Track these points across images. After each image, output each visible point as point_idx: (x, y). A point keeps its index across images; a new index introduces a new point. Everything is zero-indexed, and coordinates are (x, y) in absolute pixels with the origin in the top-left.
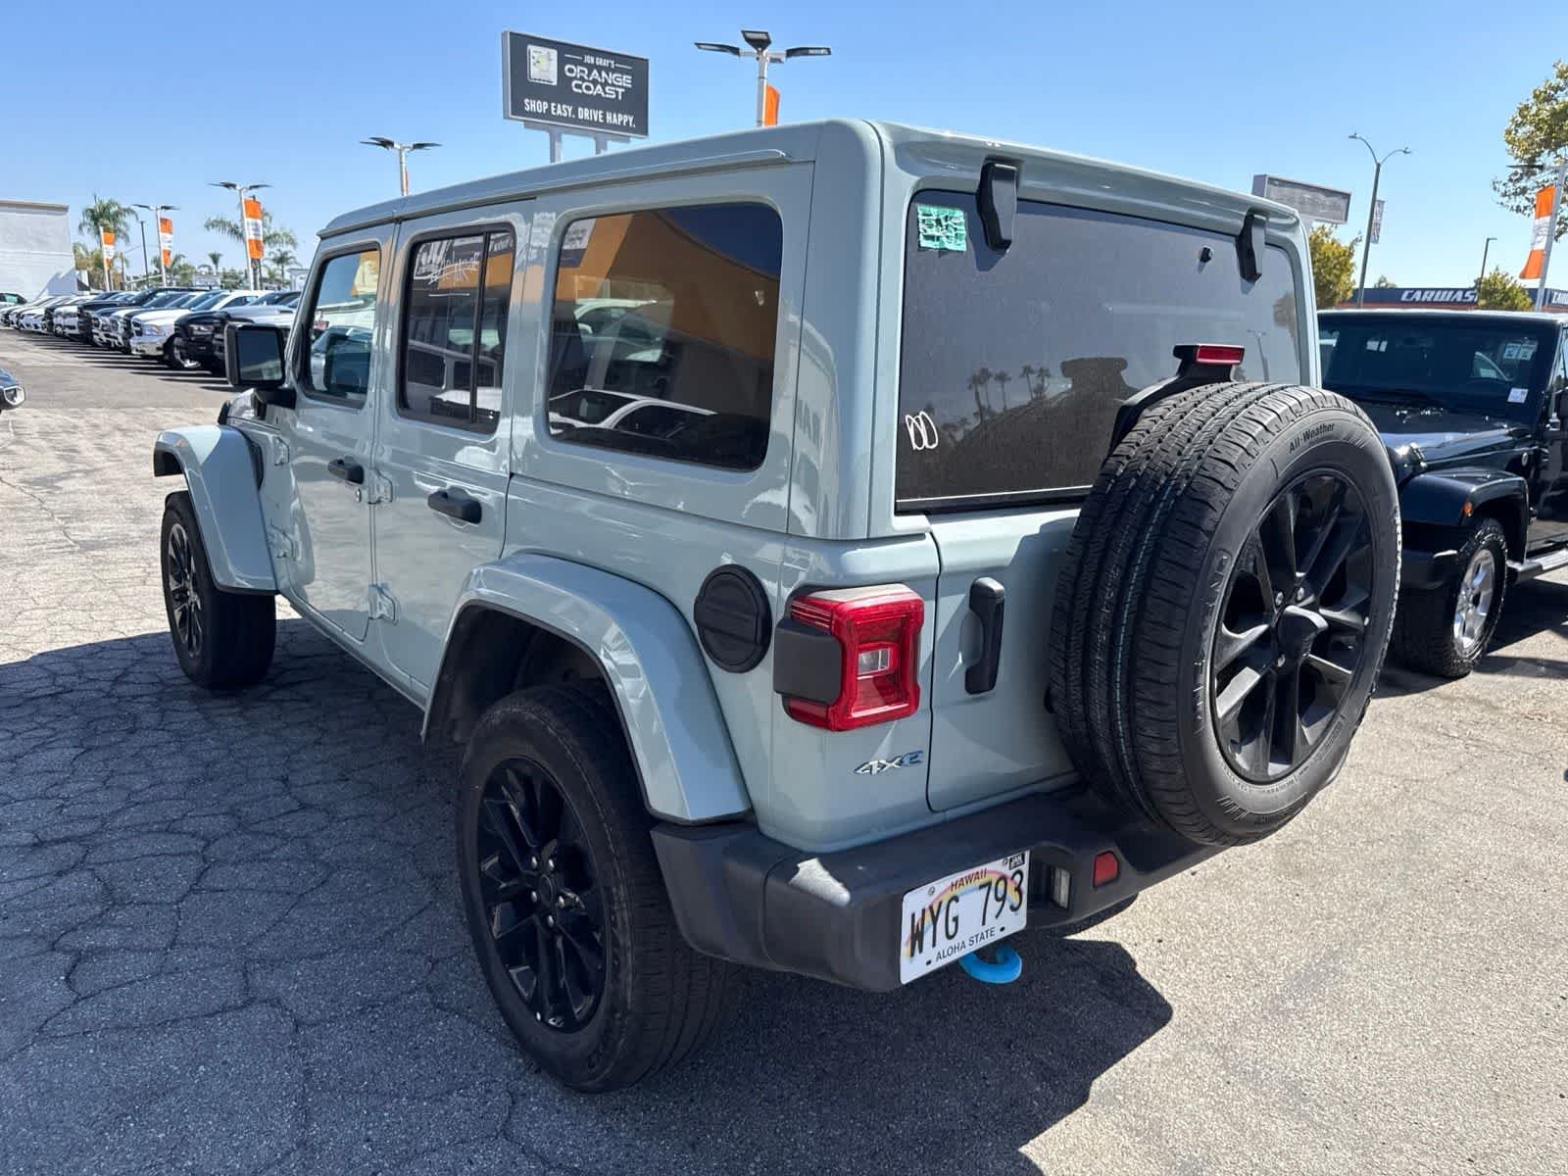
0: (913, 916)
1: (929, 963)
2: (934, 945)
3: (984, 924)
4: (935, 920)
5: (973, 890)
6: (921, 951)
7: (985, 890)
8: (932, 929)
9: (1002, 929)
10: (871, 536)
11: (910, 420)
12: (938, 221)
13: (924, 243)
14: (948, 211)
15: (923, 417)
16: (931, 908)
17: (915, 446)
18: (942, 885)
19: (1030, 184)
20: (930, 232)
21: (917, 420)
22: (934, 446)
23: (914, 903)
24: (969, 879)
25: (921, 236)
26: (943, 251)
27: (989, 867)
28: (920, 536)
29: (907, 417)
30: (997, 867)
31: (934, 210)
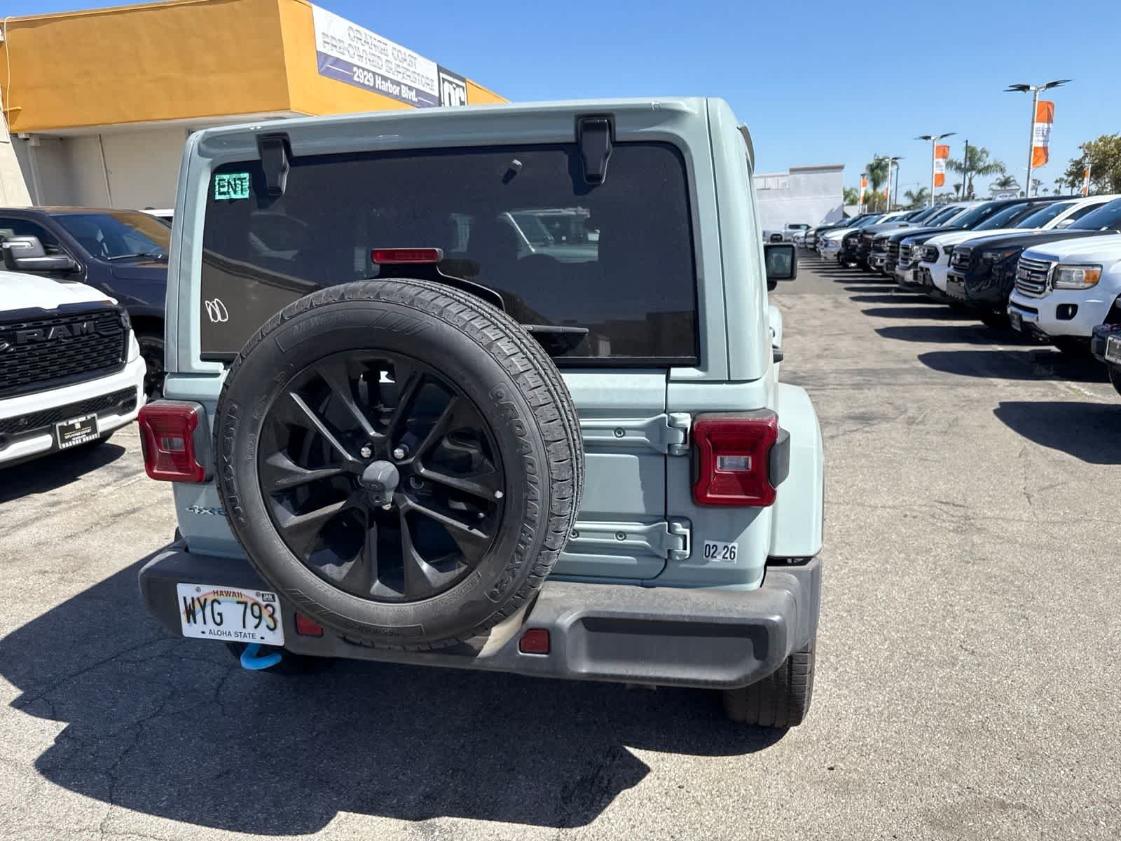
0: (185, 598)
1: (203, 632)
2: (205, 623)
3: (244, 627)
4: (203, 608)
5: (230, 602)
6: (195, 622)
7: (242, 607)
8: (201, 613)
9: (262, 638)
10: (181, 371)
11: (208, 305)
12: (229, 183)
13: (218, 197)
14: (234, 176)
15: (217, 302)
16: (198, 599)
17: (212, 320)
18: (206, 589)
19: (298, 148)
20: (222, 190)
21: (213, 304)
22: (226, 320)
23: (186, 591)
24: (228, 594)
25: (217, 193)
26: (232, 200)
27: (244, 592)
28: (217, 375)
29: (206, 302)
30: (250, 595)
31: (226, 177)
